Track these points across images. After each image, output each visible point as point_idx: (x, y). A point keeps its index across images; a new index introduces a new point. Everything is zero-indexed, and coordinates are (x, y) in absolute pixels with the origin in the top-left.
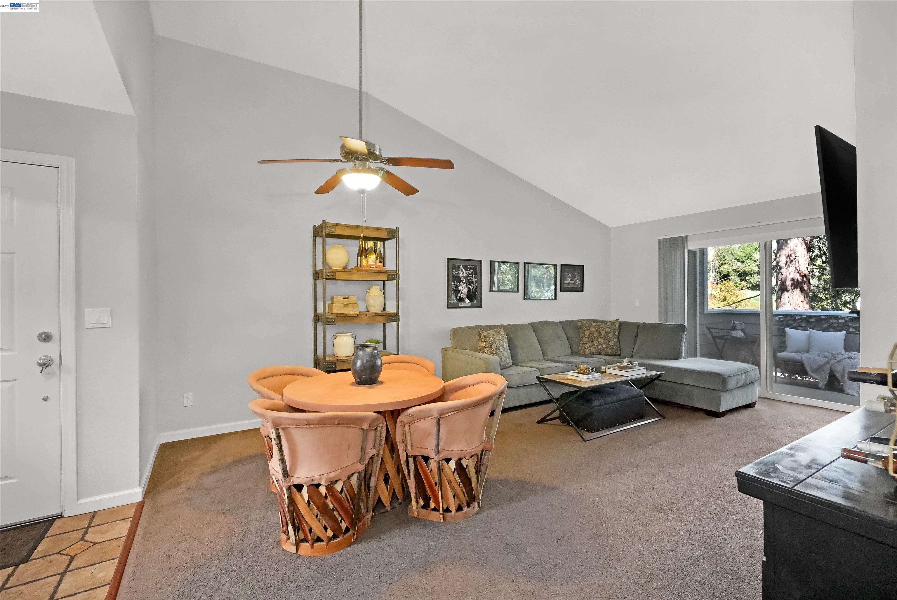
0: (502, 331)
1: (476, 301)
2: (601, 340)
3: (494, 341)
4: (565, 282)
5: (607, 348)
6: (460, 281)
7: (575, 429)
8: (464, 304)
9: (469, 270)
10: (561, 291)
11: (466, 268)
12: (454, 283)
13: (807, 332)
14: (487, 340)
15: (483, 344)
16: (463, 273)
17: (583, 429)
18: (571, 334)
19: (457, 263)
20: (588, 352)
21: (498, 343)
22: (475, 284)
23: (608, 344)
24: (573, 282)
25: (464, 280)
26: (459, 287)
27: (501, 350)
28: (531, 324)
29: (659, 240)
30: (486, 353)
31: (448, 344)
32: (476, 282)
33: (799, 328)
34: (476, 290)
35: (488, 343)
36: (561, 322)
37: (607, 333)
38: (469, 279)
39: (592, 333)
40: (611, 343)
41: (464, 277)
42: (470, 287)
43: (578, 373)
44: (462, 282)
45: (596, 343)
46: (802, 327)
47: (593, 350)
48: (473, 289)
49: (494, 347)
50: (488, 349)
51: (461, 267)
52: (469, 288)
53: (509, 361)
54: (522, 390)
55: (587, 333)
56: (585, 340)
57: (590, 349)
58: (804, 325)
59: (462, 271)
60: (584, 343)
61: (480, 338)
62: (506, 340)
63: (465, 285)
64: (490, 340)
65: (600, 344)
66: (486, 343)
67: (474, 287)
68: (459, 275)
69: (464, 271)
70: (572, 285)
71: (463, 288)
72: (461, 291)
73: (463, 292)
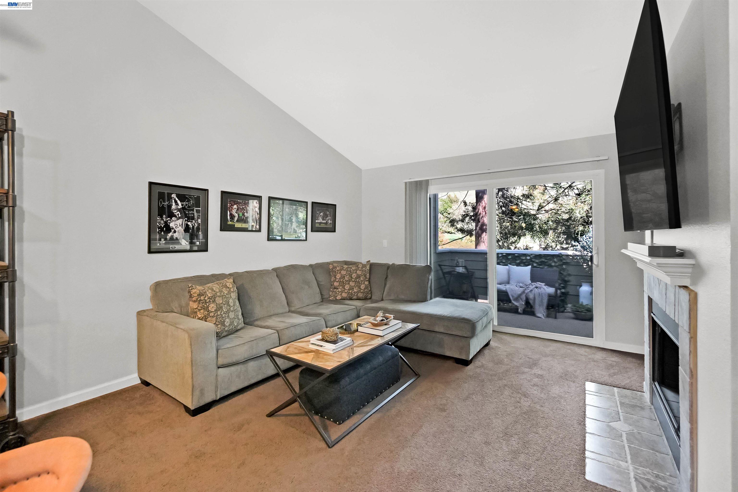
0: (229, 282)
1: (198, 243)
2: (352, 284)
3: (213, 299)
4: (317, 221)
5: (358, 292)
6: (171, 215)
8: (177, 247)
9: (187, 201)
10: (312, 231)
11: (182, 198)
12: (162, 217)
13: (507, 267)
14: (202, 298)
15: (195, 305)
16: (177, 204)
17: (329, 419)
18: (323, 278)
19: (166, 191)
20: (339, 297)
21: (219, 300)
22: (197, 220)
23: (359, 287)
24: (325, 222)
25: (178, 214)
26: (170, 223)
27: (225, 310)
28: (275, 270)
29: (406, 183)
30: (199, 319)
32: (198, 218)
33: (501, 264)
34: (198, 229)
35: (203, 303)
36: (311, 266)
37: (358, 277)
38: (187, 213)
39: (343, 277)
40: (363, 287)
41: (179, 210)
42: (189, 223)
43: (322, 340)
44: (175, 216)
45: (347, 287)
46: (503, 262)
47: (344, 295)
48: (193, 227)
49: (212, 307)
50: (202, 311)
51: (174, 196)
52: (187, 225)
53: (239, 322)
54: (251, 364)
55: (338, 276)
56: (336, 284)
57: (341, 295)
58: (504, 261)
59: (176, 202)
60: (335, 288)
61: (191, 296)
62: (234, 295)
63: (180, 221)
64: (207, 298)
65: (351, 288)
66: (199, 303)
67: (196, 224)
68: (170, 206)
69: (179, 202)
70: (324, 224)
71: (176, 225)
72: (173, 229)
73: (177, 230)
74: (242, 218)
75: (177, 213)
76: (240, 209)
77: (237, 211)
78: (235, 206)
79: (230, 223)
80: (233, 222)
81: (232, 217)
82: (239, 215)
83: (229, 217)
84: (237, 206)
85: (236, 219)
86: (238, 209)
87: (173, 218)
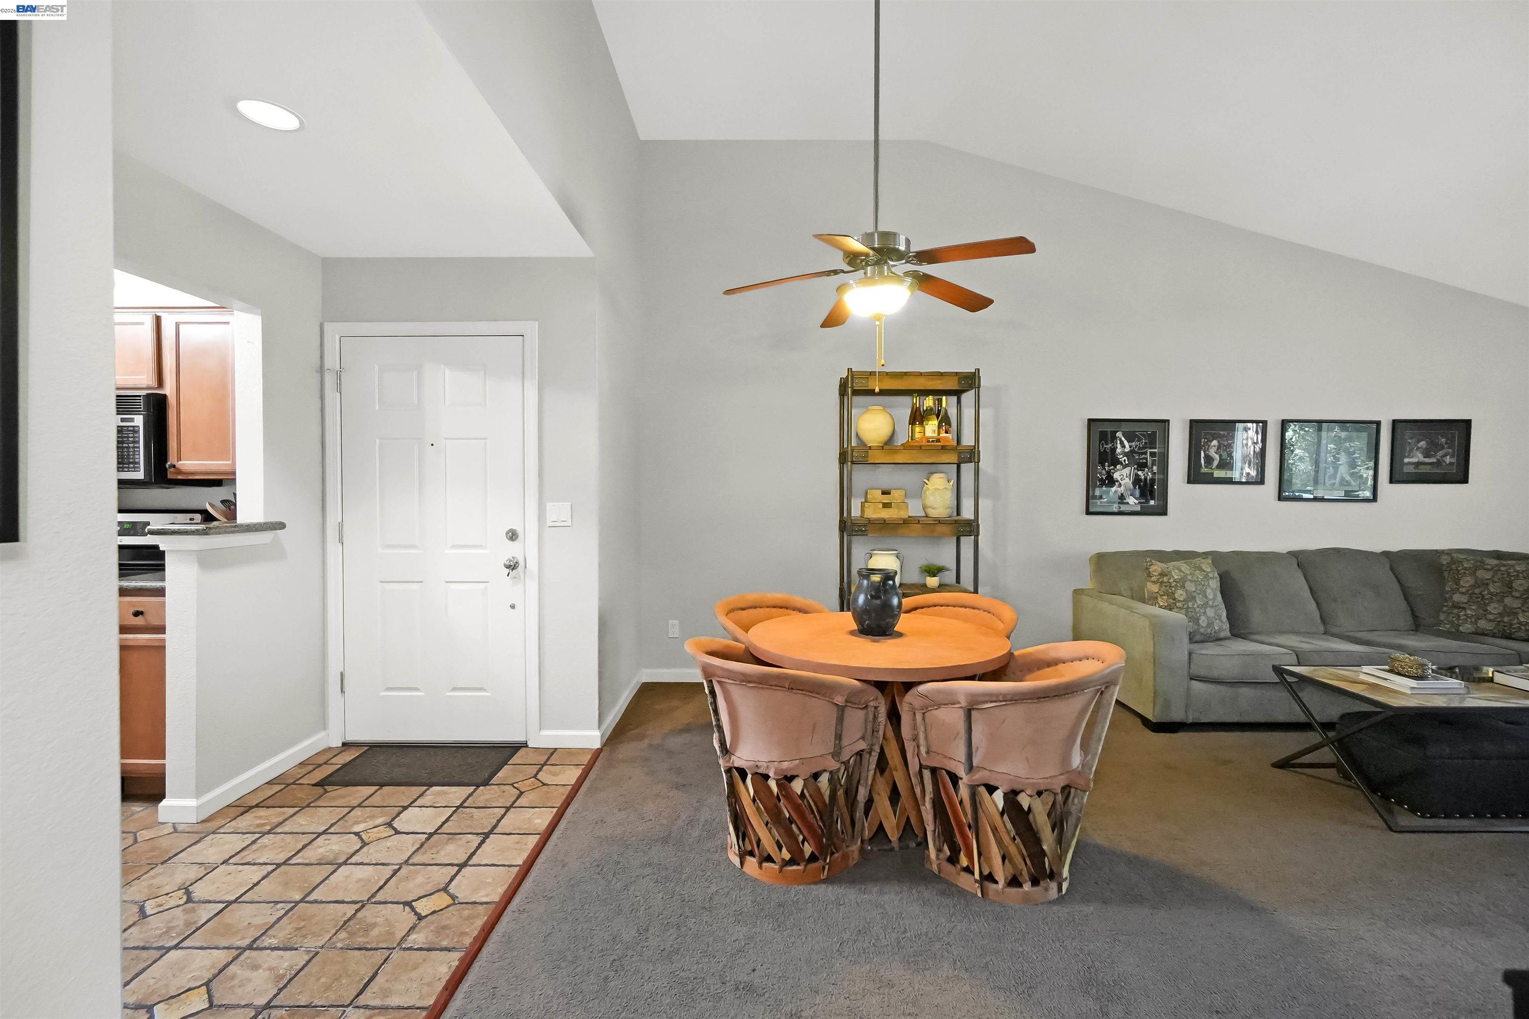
0: (1206, 565)
1: (1152, 502)
2: (1513, 603)
3: (1181, 584)
4: (1406, 460)
6: (1115, 462)
7: (1365, 795)
8: (1124, 508)
9: (1138, 441)
10: (1392, 481)
11: (1130, 437)
12: (1103, 466)
14: (1165, 579)
15: (1155, 588)
16: (1123, 446)
17: (1400, 803)
19: (1109, 428)
20: (1467, 628)
21: (1191, 587)
22: (1152, 468)
24: (1434, 460)
25: (1125, 460)
26: (1113, 473)
27: (1199, 603)
28: (1294, 554)
30: (1160, 607)
31: (1087, 583)
32: (1153, 464)
34: (1153, 479)
35: (1166, 586)
36: (1386, 554)
39: (1483, 584)
41: (1126, 454)
42: (1140, 473)
43: (1391, 671)
44: (1122, 464)
45: (1495, 608)
47: (1485, 625)
48: (1146, 478)
49: (1180, 594)
50: (1165, 597)
51: (1119, 435)
52: (1137, 475)
53: (1222, 625)
54: (1245, 691)
55: (1467, 581)
56: (1458, 598)
57: (1475, 623)
59: (1122, 443)
60: (1454, 607)
61: (1149, 575)
62: (1215, 584)
63: (1127, 470)
64: (1171, 581)
65: (1510, 612)
66: (1161, 586)
67: (1149, 474)
68: (1114, 450)
69: (1126, 442)
70: (1429, 467)
71: (1122, 476)
72: (1117, 481)
73: (1122, 483)
74: (1228, 461)
75: (1123, 459)
76: (1225, 446)
77: (1218, 450)
78: (1215, 443)
79: (1204, 470)
80: (1211, 468)
81: (1208, 460)
82: (1220, 456)
83: (1203, 461)
84: (1218, 442)
85: (1216, 463)
86: (1219, 448)
87: (1118, 467)
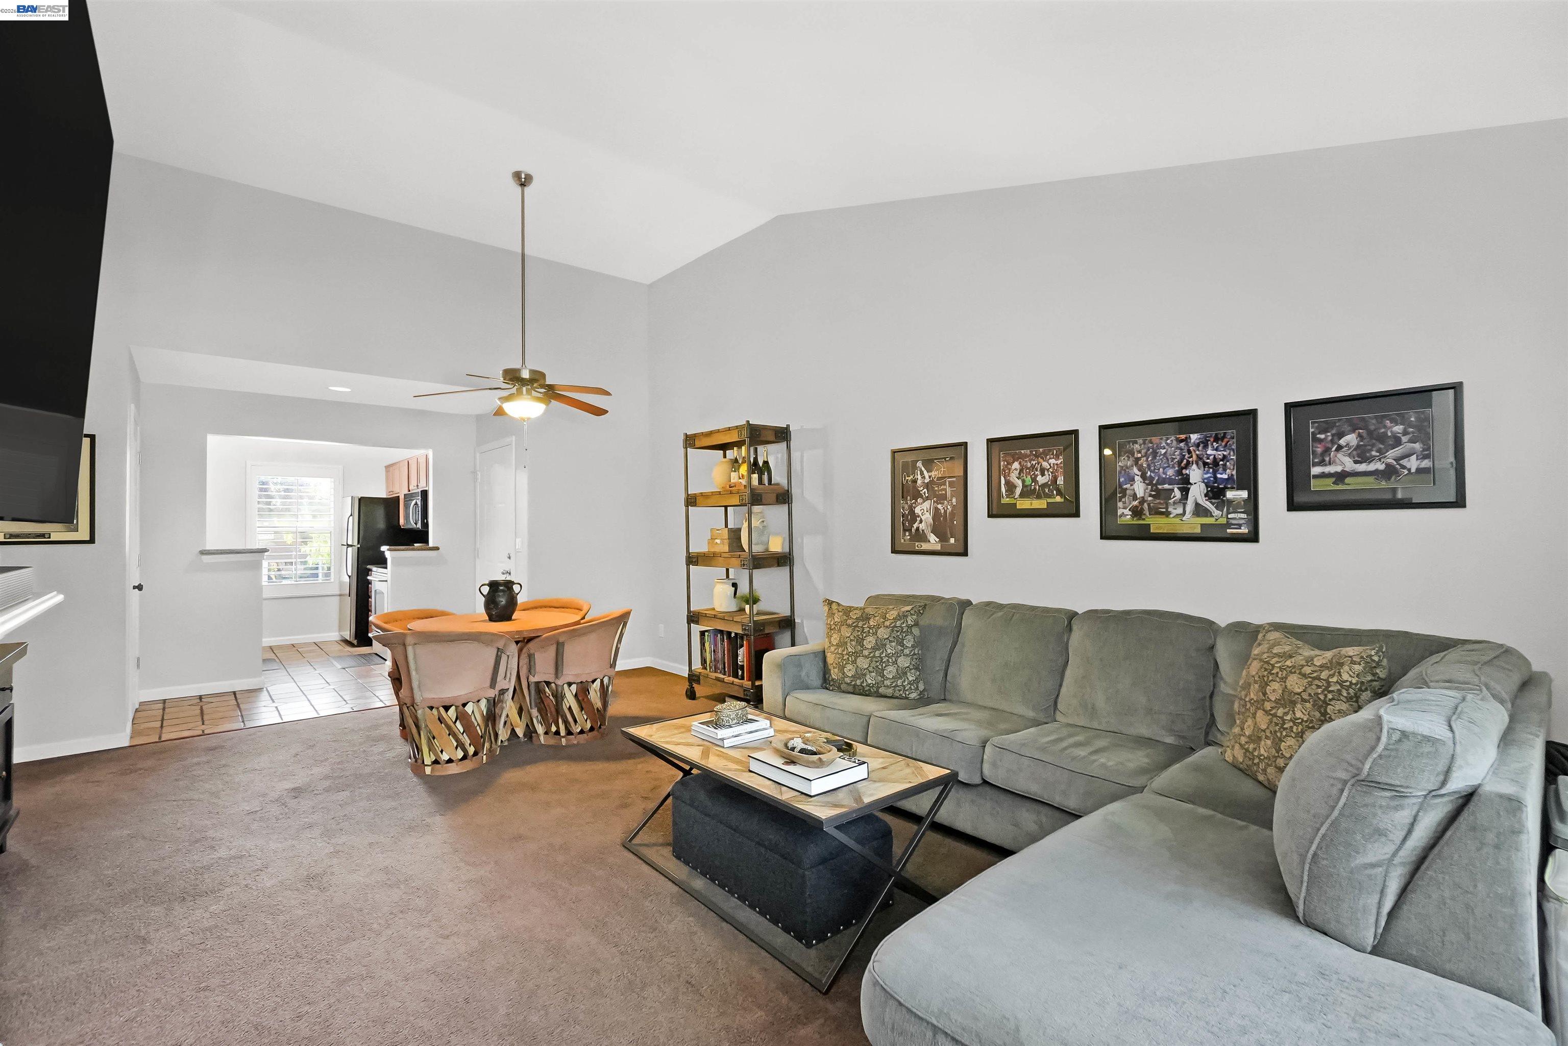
1: (953, 540)
6: (917, 495)
8: (925, 546)
9: (936, 470)
12: (906, 499)
16: (924, 477)
22: (951, 500)
24: (1377, 466)
25: (925, 493)
26: (915, 508)
32: (952, 496)
34: (952, 515)
38: (937, 489)
41: (927, 486)
42: (939, 506)
44: (922, 497)
48: (945, 512)
51: (919, 464)
52: (937, 509)
59: (922, 473)
63: (927, 504)
67: (949, 507)
68: (915, 481)
69: (925, 472)
70: (1371, 479)
71: (922, 511)
72: (919, 516)
73: (923, 518)
74: (1033, 487)
75: (923, 491)
76: (1027, 468)
77: (1019, 474)
78: (1016, 465)
79: (1005, 500)
80: (1013, 497)
81: (1011, 487)
82: (1023, 481)
83: (1003, 490)
84: (1020, 463)
85: (1018, 491)
86: (1021, 471)
87: (919, 500)
